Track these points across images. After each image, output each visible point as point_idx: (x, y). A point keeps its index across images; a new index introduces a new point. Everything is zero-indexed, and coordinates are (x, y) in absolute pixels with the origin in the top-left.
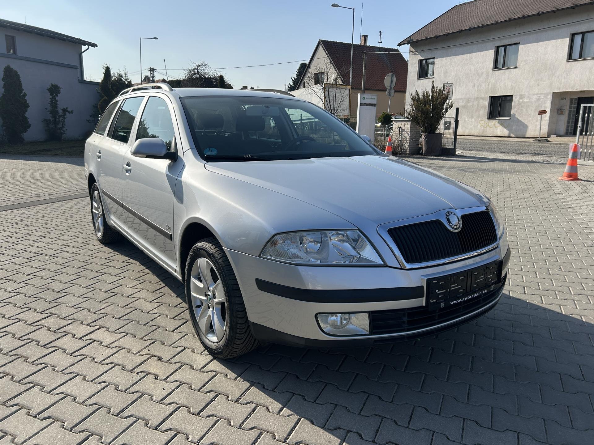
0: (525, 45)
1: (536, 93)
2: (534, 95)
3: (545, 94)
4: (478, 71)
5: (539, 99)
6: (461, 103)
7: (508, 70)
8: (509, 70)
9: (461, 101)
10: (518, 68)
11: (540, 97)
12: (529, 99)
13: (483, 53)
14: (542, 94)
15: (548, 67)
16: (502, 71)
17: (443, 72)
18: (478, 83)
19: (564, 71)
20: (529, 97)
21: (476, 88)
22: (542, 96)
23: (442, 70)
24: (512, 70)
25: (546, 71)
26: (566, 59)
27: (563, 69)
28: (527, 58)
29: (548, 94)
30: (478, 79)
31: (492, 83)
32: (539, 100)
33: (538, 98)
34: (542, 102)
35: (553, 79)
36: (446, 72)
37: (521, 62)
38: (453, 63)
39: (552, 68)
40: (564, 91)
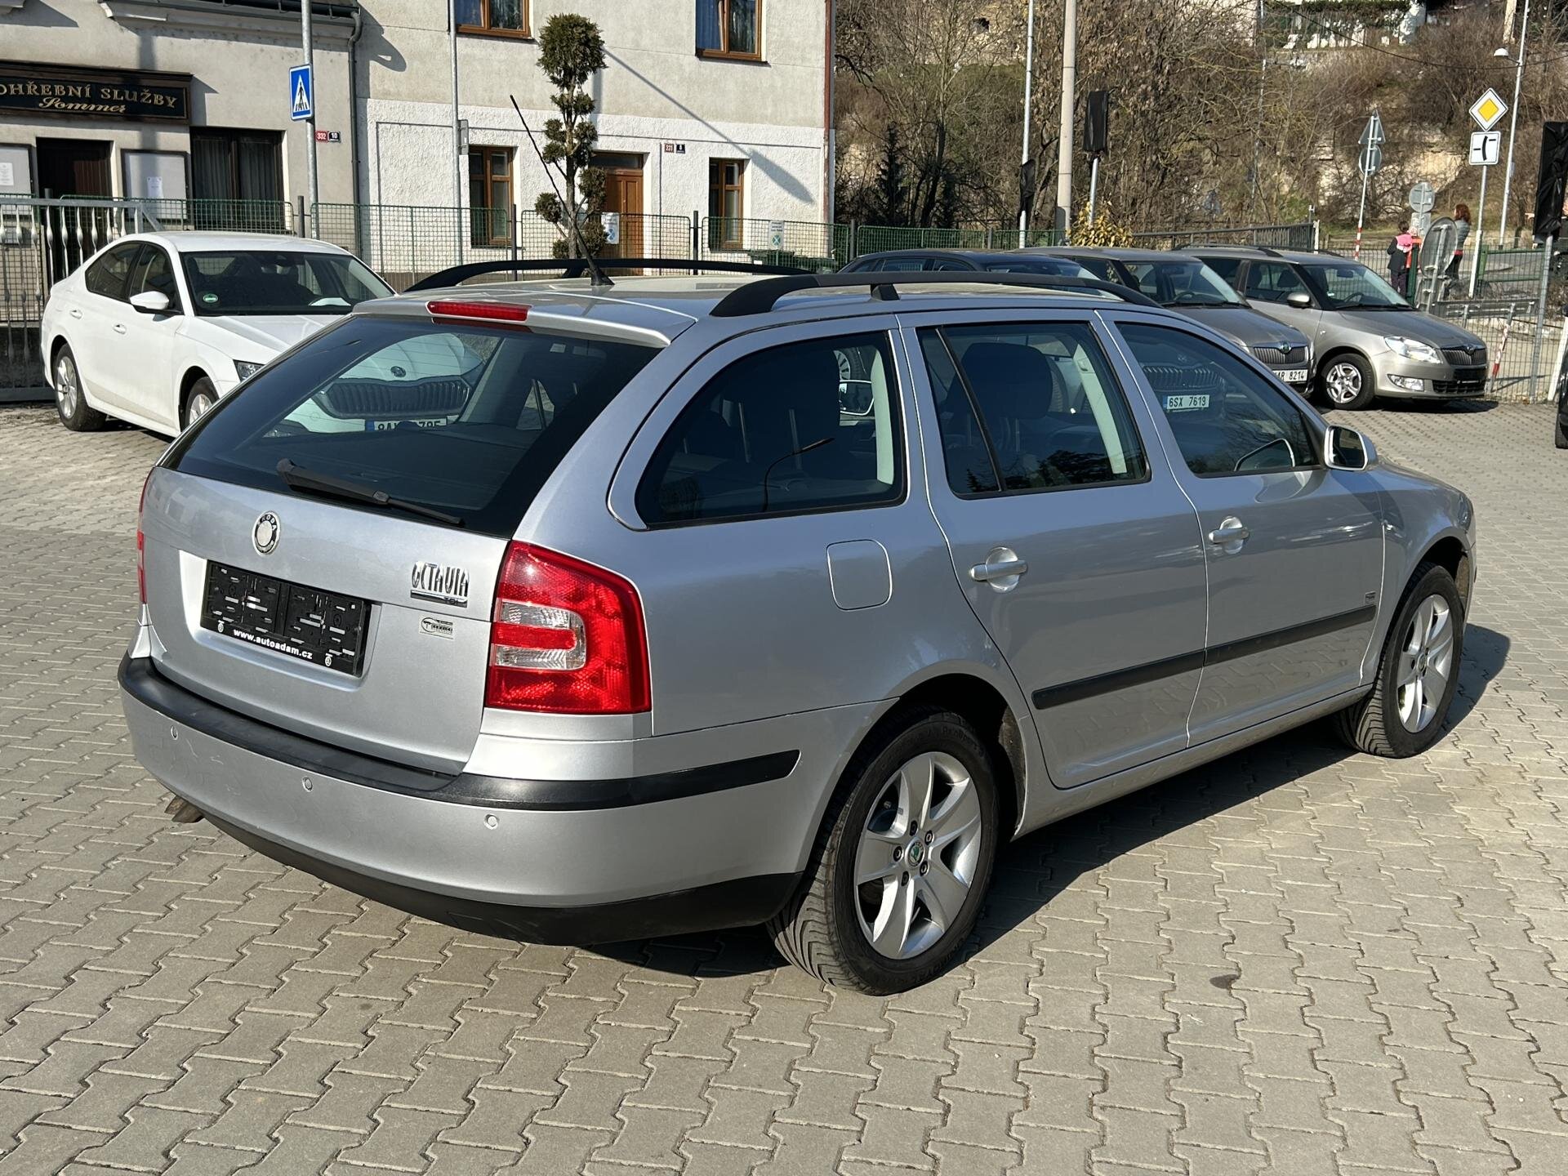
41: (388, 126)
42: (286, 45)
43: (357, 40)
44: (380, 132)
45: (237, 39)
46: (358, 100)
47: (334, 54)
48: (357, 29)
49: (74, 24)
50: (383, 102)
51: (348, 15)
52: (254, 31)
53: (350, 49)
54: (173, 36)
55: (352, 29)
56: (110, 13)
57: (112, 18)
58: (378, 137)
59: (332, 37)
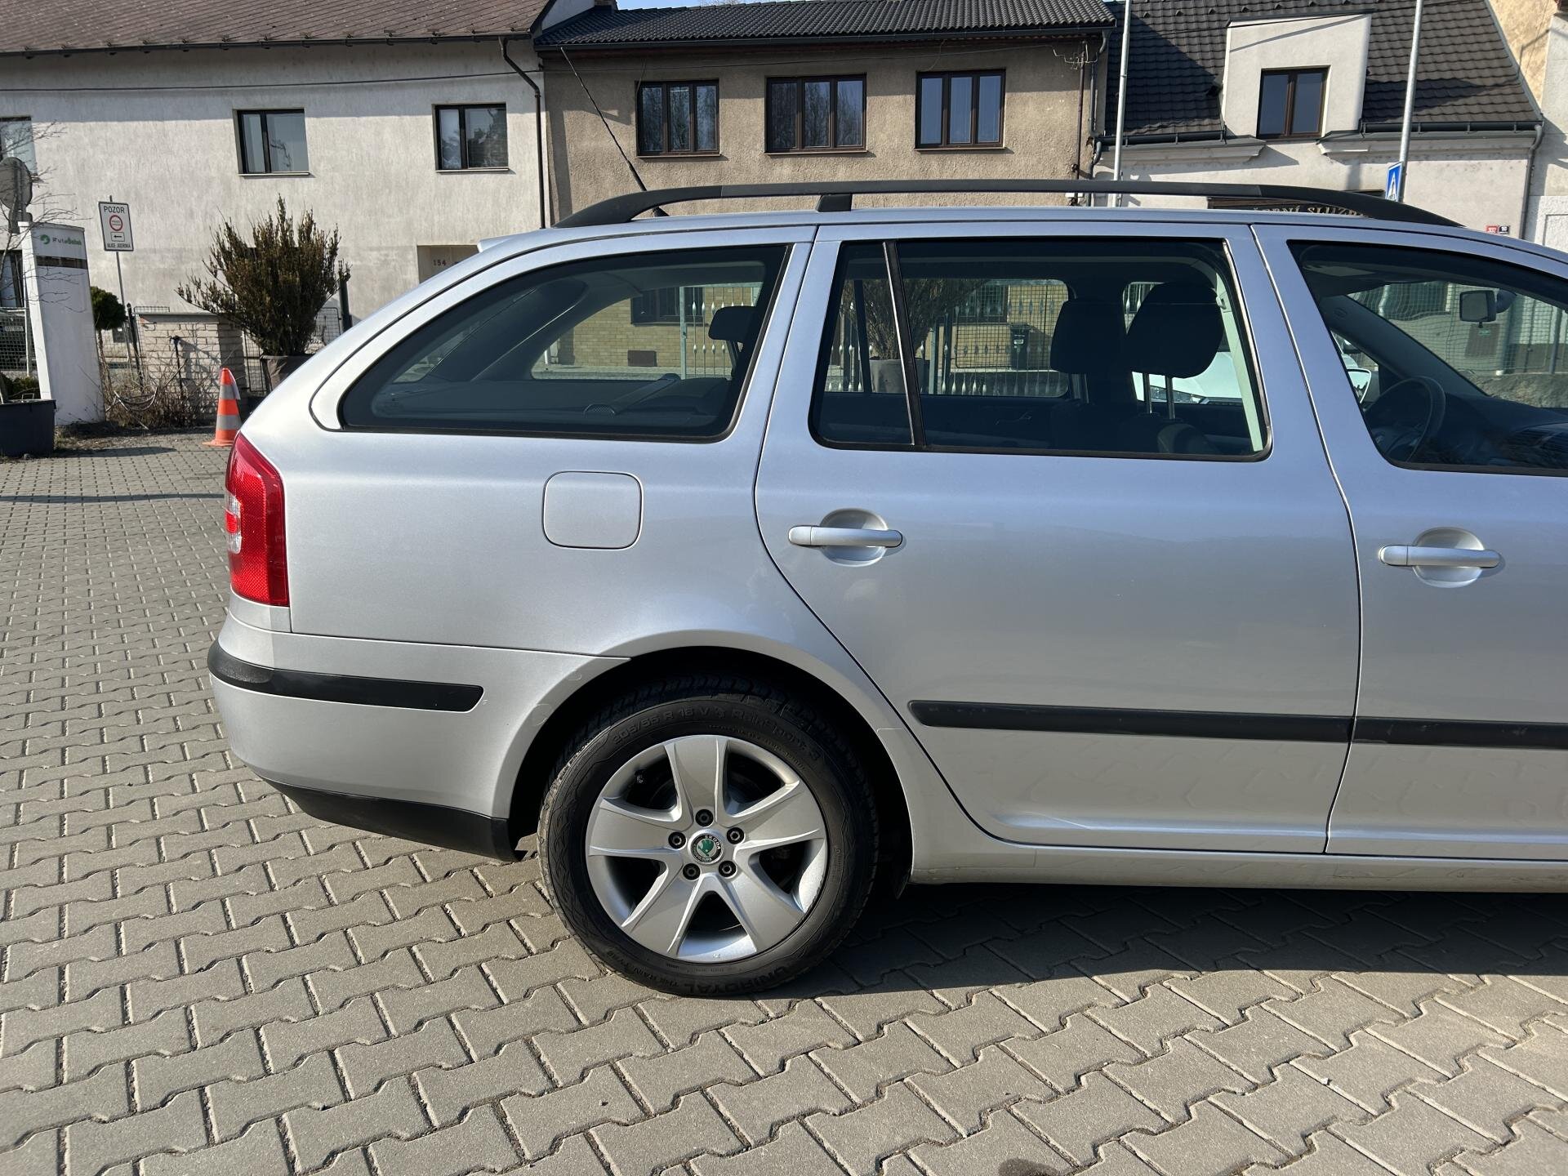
0: (323, 119)
1: (374, 244)
2: (371, 249)
3: (398, 248)
4: (193, 172)
5: (386, 260)
6: (157, 264)
7: (286, 179)
8: (290, 179)
9: (156, 258)
10: (313, 177)
11: (387, 255)
12: (361, 261)
13: (197, 124)
14: (392, 248)
15: (394, 183)
16: (268, 180)
17: (69, 166)
18: (203, 207)
19: (435, 196)
20: (359, 255)
21: (199, 220)
22: (393, 255)
23: (67, 159)
24: (297, 179)
25: (390, 192)
26: (434, 166)
27: (431, 191)
28: (332, 152)
29: (404, 250)
30: (199, 198)
31: (246, 209)
32: (385, 263)
33: (383, 258)
34: (395, 267)
35: (411, 212)
36: (81, 168)
37: (320, 161)
38: (101, 143)
39: (404, 184)
40: (444, 243)
41: (1558, 217)
42: (1471, 159)
43: (1538, 146)
44: (1549, 224)
45: (1427, 159)
46: (1532, 198)
47: (1514, 162)
48: (1537, 141)
49: (1296, 163)
50: (1556, 198)
51: (1532, 128)
52: (1444, 150)
53: (1530, 156)
54: (1373, 162)
55: (1532, 140)
56: (1324, 151)
57: (1325, 154)
58: (1546, 227)
59: (1513, 148)
